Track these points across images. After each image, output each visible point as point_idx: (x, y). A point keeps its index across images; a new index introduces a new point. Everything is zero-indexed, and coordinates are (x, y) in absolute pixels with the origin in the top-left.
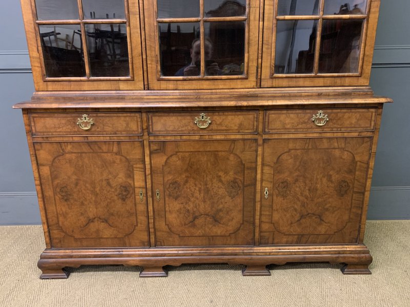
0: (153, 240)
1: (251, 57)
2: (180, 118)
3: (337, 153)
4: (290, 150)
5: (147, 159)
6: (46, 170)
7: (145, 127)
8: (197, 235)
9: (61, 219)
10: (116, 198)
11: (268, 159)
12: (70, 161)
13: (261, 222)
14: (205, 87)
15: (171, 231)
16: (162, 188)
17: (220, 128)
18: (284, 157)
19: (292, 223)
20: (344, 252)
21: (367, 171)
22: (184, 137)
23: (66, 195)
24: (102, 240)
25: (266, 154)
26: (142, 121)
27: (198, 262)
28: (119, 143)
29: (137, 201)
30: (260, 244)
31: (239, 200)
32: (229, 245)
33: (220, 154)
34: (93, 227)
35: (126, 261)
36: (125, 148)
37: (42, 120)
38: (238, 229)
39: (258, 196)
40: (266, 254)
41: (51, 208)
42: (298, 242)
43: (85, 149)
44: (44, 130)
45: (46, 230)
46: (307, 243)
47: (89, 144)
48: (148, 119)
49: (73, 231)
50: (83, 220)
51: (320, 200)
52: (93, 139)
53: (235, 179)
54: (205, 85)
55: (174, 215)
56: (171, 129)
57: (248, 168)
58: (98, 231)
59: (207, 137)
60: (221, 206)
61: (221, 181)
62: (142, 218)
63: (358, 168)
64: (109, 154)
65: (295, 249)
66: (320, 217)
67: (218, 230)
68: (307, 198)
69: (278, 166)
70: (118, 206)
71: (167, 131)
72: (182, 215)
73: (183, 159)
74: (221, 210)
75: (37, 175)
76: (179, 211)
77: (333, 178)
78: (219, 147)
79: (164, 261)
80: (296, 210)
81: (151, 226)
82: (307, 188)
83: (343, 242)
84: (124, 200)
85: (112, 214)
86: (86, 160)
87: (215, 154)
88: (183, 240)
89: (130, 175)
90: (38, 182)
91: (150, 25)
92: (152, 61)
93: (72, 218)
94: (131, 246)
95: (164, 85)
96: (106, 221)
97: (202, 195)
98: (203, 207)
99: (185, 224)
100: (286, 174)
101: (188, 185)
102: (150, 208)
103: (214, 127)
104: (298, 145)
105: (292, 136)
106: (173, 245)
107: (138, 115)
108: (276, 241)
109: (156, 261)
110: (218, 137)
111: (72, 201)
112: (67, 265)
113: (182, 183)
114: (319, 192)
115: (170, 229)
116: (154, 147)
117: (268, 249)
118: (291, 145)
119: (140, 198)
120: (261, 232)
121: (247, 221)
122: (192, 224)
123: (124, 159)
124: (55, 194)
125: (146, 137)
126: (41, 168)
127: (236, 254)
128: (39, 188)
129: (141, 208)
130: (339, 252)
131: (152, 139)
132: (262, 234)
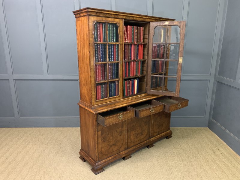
9: (102, 149)
13: (151, 131)
15: (132, 142)
16: (130, 128)
19: (157, 129)
23: (104, 140)
29: (124, 135)
30: (151, 137)
31: (147, 126)
34: (111, 148)
38: (147, 135)
39: (151, 123)
40: (153, 140)
41: (100, 146)
49: (105, 152)
62: (125, 140)
67: (142, 137)
70: (119, 138)
72: (134, 136)
74: (143, 131)
80: (158, 125)
84: (120, 135)
89: (122, 127)
90: (97, 138)
96: (115, 145)
97: (139, 127)
98: (139, 131)
102: (127, 136)
108: (154, 135)
113: (135, 125)
120: (151, 134)
121: (148, 132)
122: (137, 137)
124: (101, 141)
126: (98, 132)
127: (147, 143)
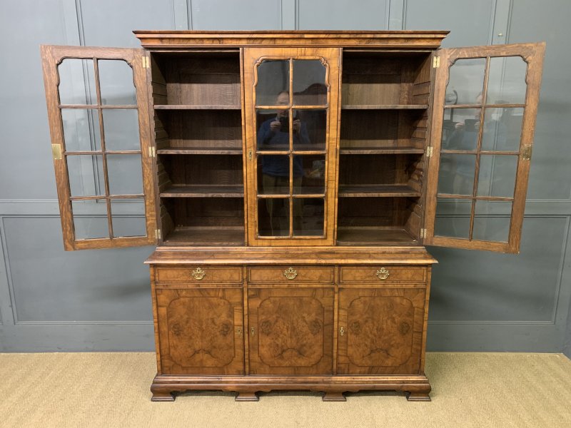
0: (247, 369)
1: (329, 224)
2: (273, 271)
3: (398, 300)
4: (360, 298)
5: (245, 302)
6: (163, 311)
7: (245, 277)
8: (284, 365)
9: (172, 350)
10: (218, 333)
11: (342, 304)
12: (184, 304)
13: (338, 355)
14: (293, 244)
15: (263, 362)
16: (256, 326)
17: (305, 279)
18: (356, 302)
19: (363, 357)
20: (408, 382)
21: (423, 315)
22: (276, 286)
23: (178, 330)
24: (205, 369)
25: (341, 300)
26: (243, 274)
27: (285, 388)
28: (224, 290)
29: (236, 337)
30: (337, 374)
31: (320, 337)
32: (312, 375)
33: (304, 299)
34: (198, 357)
35: (224, 387)
36: (228, 293)
37: (165, 272)
38: (319, 361)
39: (335, 334)
40: (342, 382)
41: (165, 342)
42: (370, 373)
43: (197, 294)
44: (166, 279)
45: (159, 359)
46: (377, 373)
47: (200, 290)
48: (248, 272)
49: (181, 360)
50: (190, 351)
51: (386, 337)
52: (203, 286)
53: (316, 319)
54: (293, 243)
55: (265, 349)
56: (266, 279)
57: (327, 311)
58: (202, 361)
59: (294, 286)
60: (305, 342)
61: (305, 321)
62: (239, 351)
63: (415, 312)
64: (215, 299)
65: (367, 378)
66: (387, 351)
67: (302, 362)
68: (375, 336)
69: (351, 309)
70: (220, 340)
71: (262, 280)
72: (272, 349)
73: (274, 302)
74: (305, 345)
75: (156, 314)
76: (270, 345)
77: (396, 320)
78: (304, 294)
79: (257, 387)
80: (366, 345)
81: (246, 357)
82: (375, 328)
83: (407, 373)
84: (225, 335)
85: (215, 347)
86: (197, 303)
87: (300, 299)
88: (273, 370)
89: (231, 315)
90: (156, 320)
91: (251, 200)
92: (252, 225)
93: (181, 349)
94: (228, 374)
95: (260, 243)
96: (209, 352)
97: (289, 332)
98: (290, 342)
99: (275, 356)
100: (358, 316)
101: (278, 323)
102: (246, 342)
103: (300, 278)
104: (366, 293)
105: (361, 286)
106: (263, 374)
107: (240, 268)
108: (351, 371)
109: (250, 387)
110: (303, 286)
111: (182, 335)
112: (175, 390)
113: (273, 322)
114: (385, 331)
115: (262, 360)
116: (251, 293)
117: (344, 378)
118: (361, 294)
119: (238, 334)
120: (338, 363)
121: (326, 355)
122: (281, 356)
123: (226, 302)
124: (169, 330)
125: (245, 285)
126: (160, 308)
127: (317, 383)
128: (157, 324)
129: (239, 342)
130: (403, 382)
131: (250, 286)
132: (339, 366)
